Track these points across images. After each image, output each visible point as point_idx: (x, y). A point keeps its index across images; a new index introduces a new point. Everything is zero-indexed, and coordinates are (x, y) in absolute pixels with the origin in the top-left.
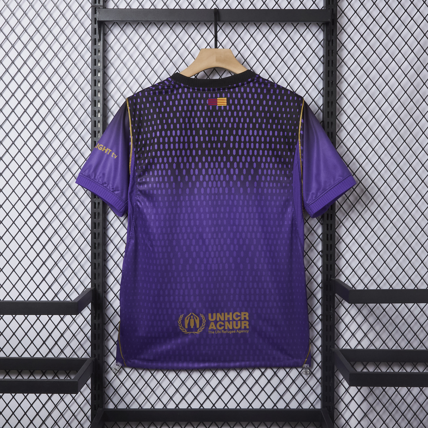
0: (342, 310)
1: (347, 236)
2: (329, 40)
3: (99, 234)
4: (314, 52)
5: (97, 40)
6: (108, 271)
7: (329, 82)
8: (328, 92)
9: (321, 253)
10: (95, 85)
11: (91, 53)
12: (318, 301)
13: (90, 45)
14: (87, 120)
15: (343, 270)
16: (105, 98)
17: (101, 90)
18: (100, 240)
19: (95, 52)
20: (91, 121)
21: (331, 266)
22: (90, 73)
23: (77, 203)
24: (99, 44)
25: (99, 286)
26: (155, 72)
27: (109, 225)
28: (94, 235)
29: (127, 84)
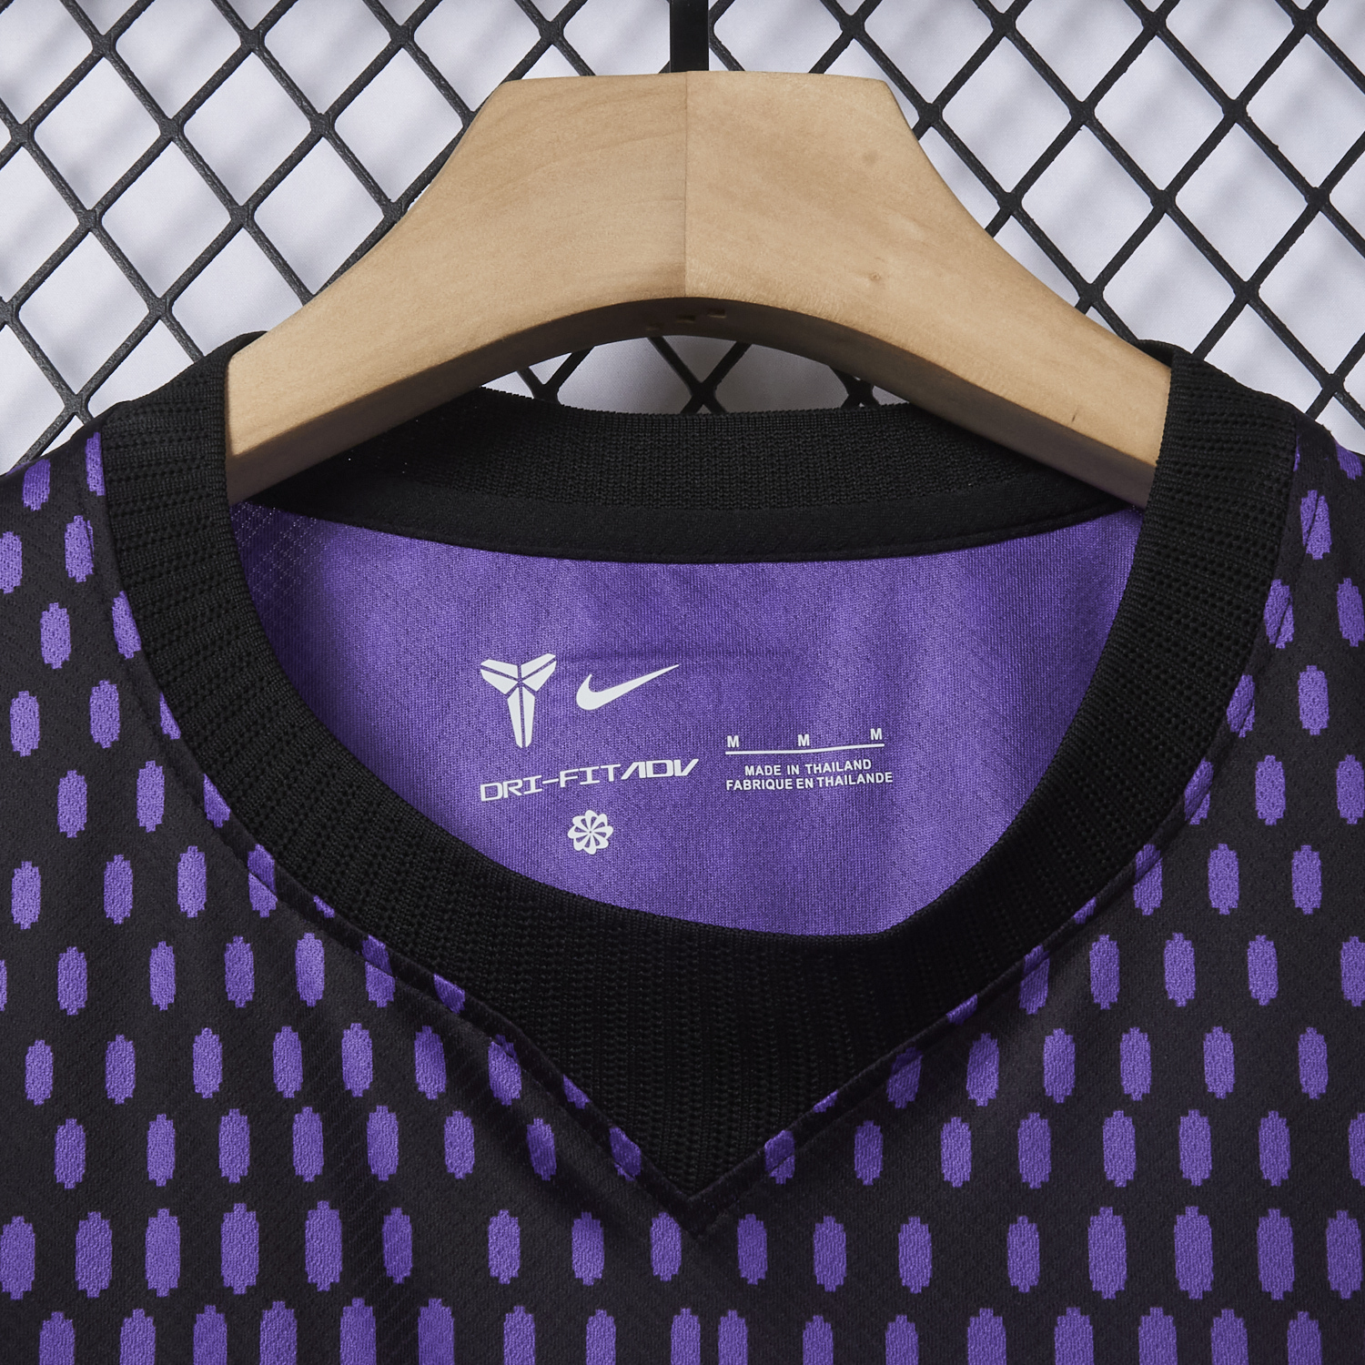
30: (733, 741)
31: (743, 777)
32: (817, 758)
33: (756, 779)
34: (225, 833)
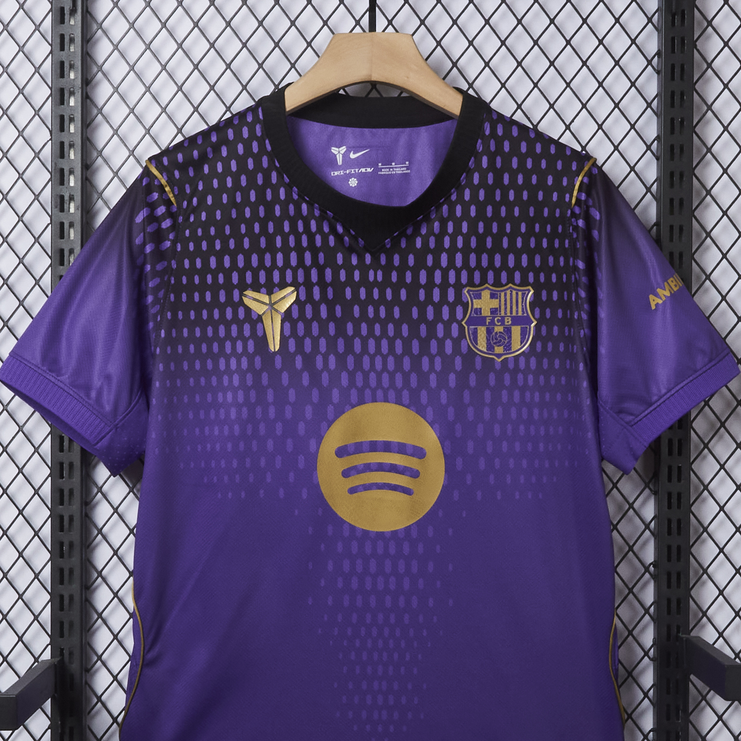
0: (708, 719)
1: (722, 523)
2: (674, 11)
3: (71, 519)
4: (633, 41)
5: (67, 12)
6: (96, 616)
7: (672, 120)
8: (672, 147)
9: (652, 568)
10: (62, 129)
11: (51, 45)
12: (646, 695)
13: (48, 23)
14: (41, 221)
15: (709, 613)
16: (89, 163)
17: (78, 141)
18: (75, 535)
19: (61, 42)
20: (51, 223)
21: (679, 602)
22: (48, 99)
23: (14, 438)
24: (72, 22)
25: (71, 654)
26: (217, 95)
27: (97, 494)
28: (59, 522)
29: (144, 127)
30: (380, 164)
31: (381, 171)
32: (396, 168)
33: (384, 172)
34: (288, 185)
